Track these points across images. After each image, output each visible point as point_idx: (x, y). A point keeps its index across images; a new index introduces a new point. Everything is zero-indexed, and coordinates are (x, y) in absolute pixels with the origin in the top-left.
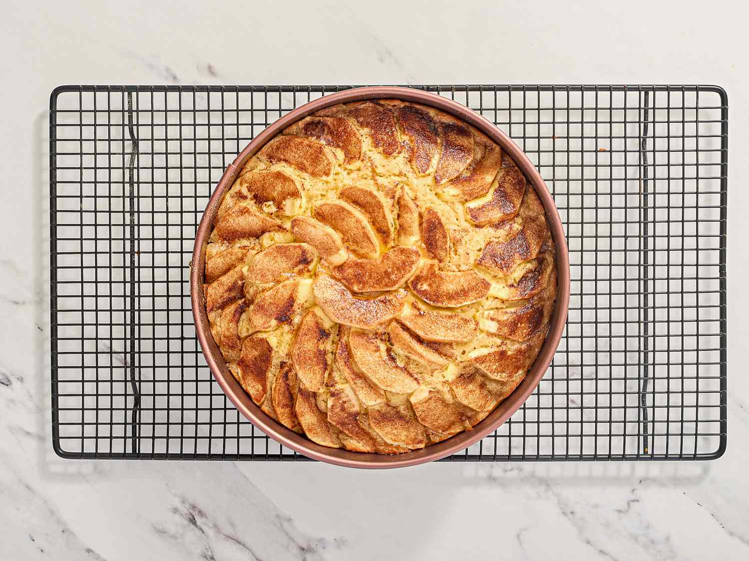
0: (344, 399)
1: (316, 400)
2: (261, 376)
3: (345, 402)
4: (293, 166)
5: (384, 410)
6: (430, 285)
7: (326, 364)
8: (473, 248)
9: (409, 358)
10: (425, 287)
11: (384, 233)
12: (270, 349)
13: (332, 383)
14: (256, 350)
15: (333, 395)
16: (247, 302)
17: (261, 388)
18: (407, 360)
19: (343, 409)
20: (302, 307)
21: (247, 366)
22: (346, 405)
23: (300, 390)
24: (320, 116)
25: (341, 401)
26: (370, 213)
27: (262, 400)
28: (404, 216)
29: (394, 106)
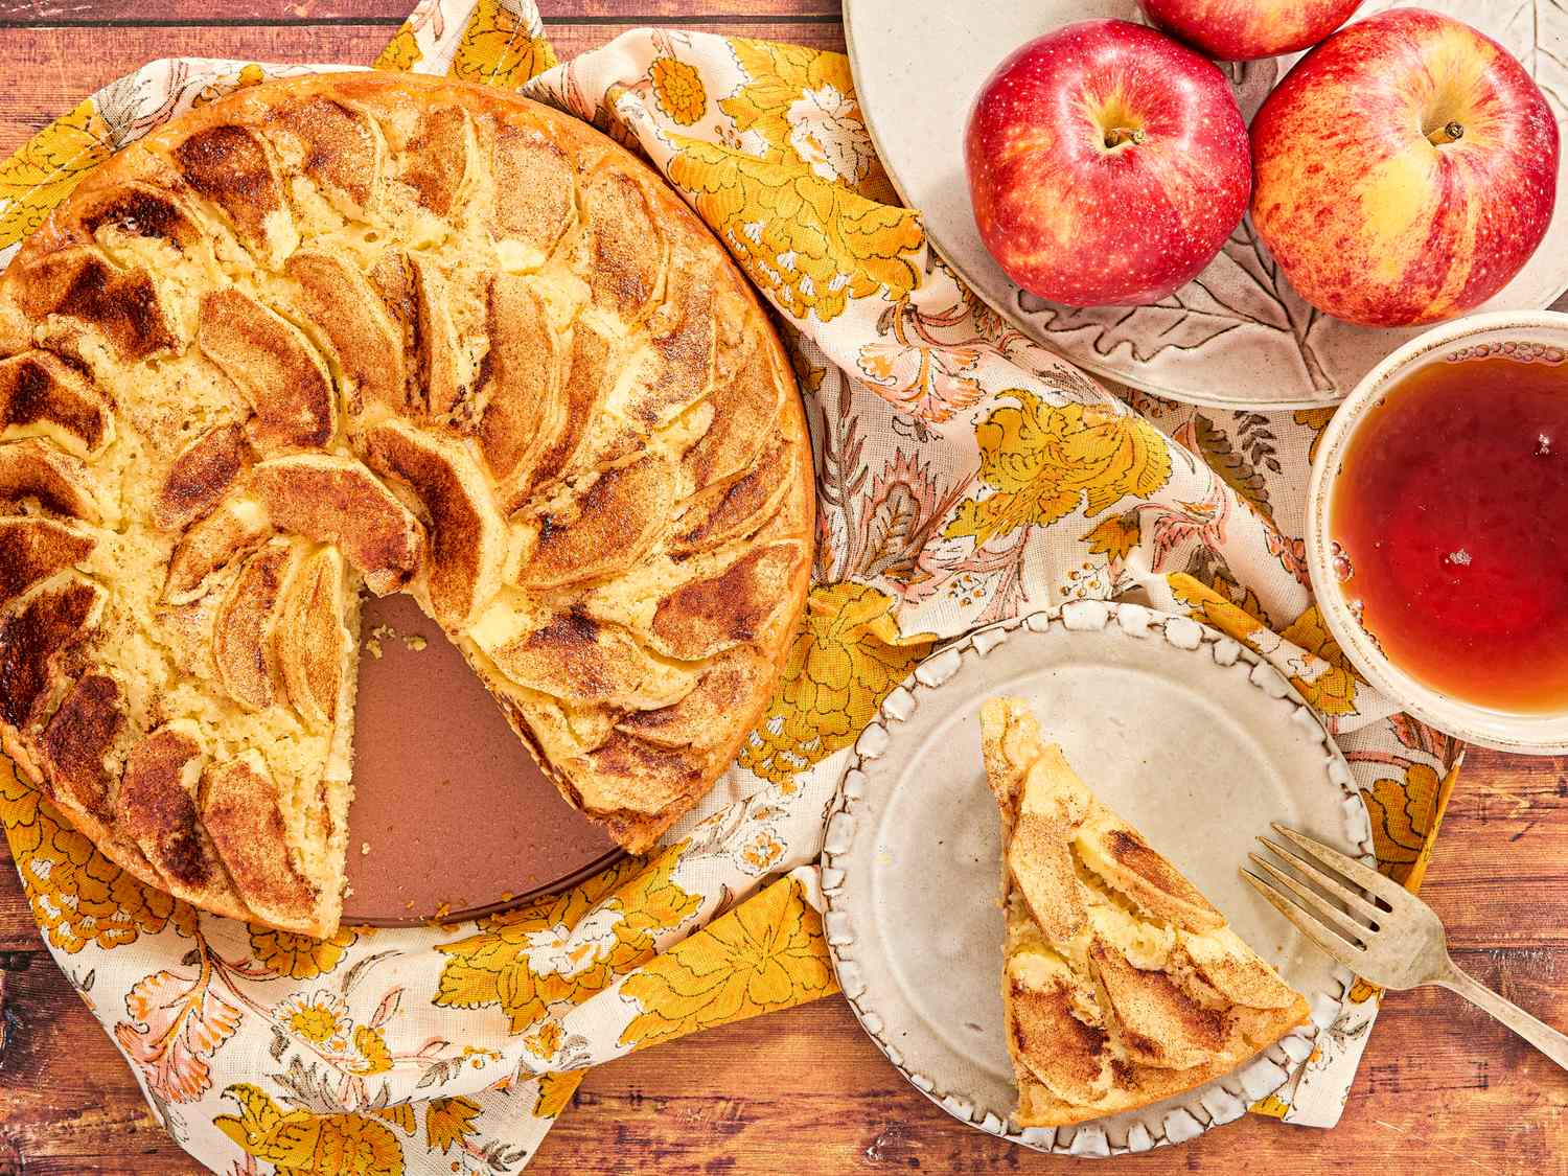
0: (643, 391)
1: (698, 443)
2: (736, 580)
3: (650, 387)
4: (288, 843)
5: (609, 299)
6: (297, 410)
7: (605, 478)
8: (160, 381)
9: (460, 337)
10: (307, 416)
11: (266, 571)
12: (664, 605)
13: (627, 441)
14: (692, 627)
15: (650, 418)
16: (616, 717)
17: (761, 562)
18: (466, 339)
19: (666, 379)
20: (535, 609)
21: (740, 620)
22: (654, 380)
23: (701, 486)
24: (156, 873)
25: (653, 395)
26: (257, 624)
27: (784, 542)
28: (209, 556)
29: (24, 745)
